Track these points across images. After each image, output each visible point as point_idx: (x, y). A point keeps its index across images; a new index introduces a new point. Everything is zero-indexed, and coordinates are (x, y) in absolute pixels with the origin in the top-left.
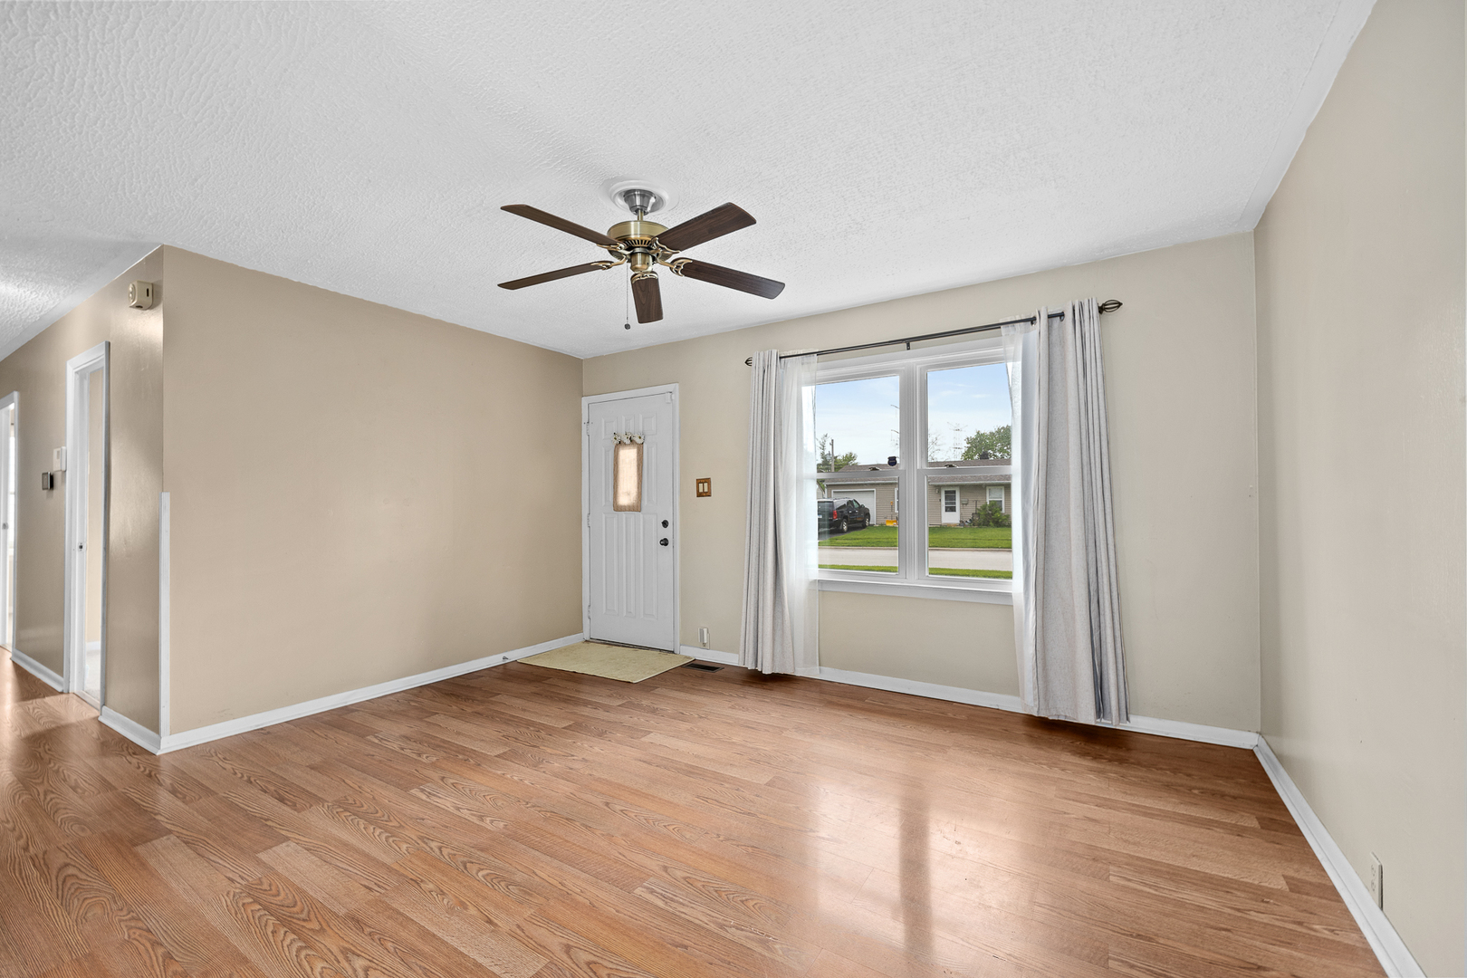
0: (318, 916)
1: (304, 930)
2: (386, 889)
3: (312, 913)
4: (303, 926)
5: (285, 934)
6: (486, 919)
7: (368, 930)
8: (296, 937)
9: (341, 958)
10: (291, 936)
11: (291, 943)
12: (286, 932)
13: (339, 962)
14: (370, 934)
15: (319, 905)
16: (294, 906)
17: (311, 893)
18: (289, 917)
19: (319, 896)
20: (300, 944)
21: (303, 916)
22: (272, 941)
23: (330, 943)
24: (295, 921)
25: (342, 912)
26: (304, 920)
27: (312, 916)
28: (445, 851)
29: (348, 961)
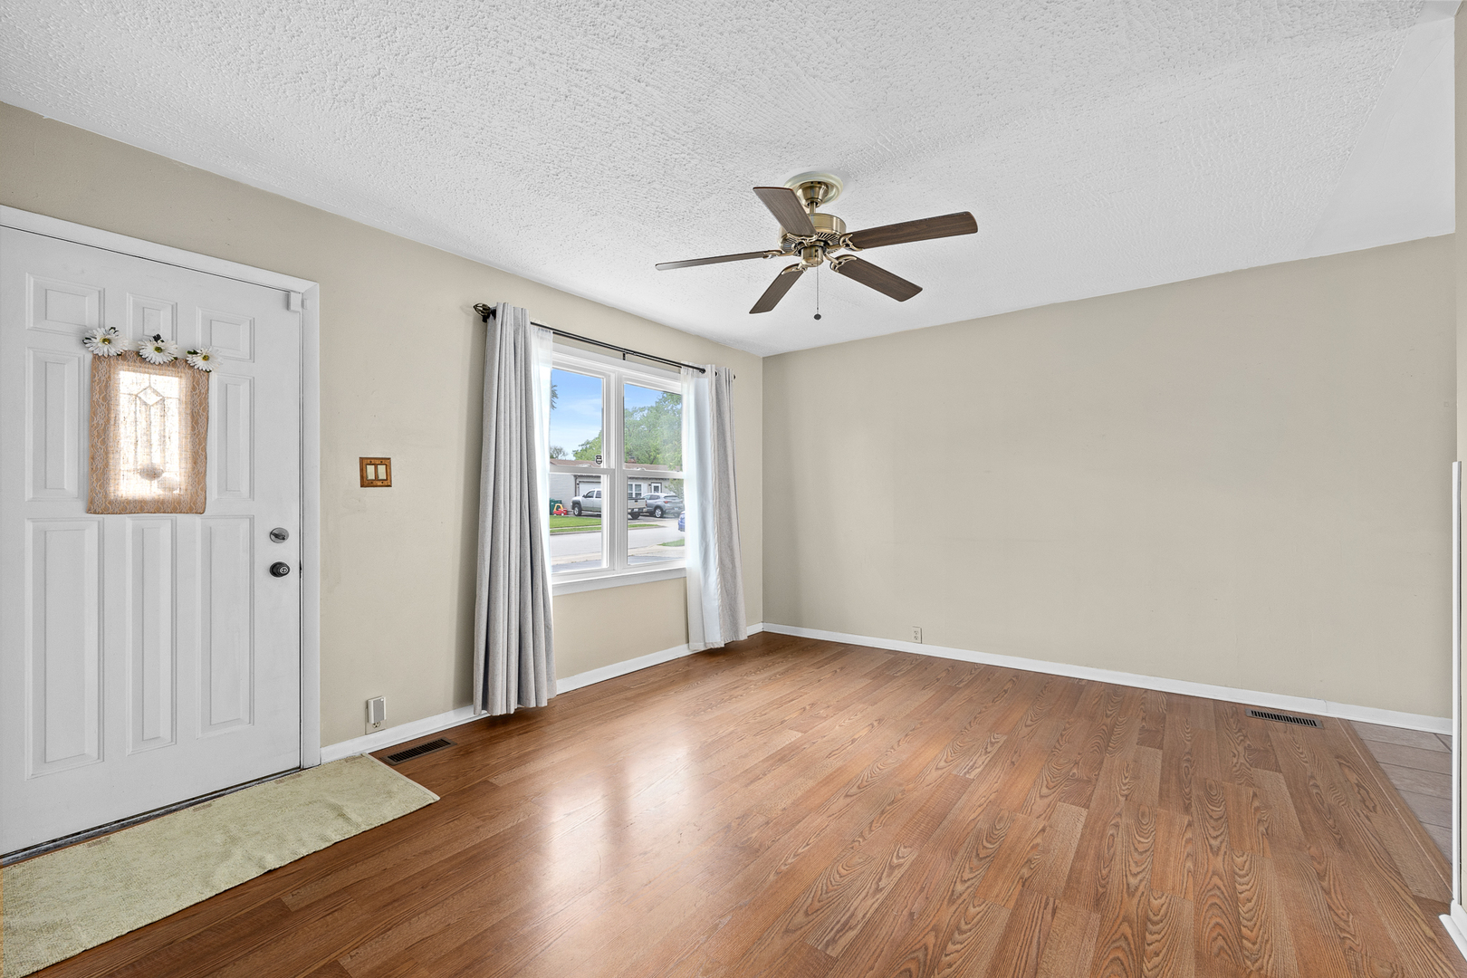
0: (1114, 932)
1: (1136, 933)
2: (1048, 898)
3: (1114, 938)
4: (1133, 935)
5: (1151, 944)
6: (1041, 834)
7: (1101, 890)
8: (1147, 934)
9: (1139, 893)
10: (1149, 938)
11: (1155, 933)
12: (1149, 945)
13: (1143, 893)
14: (1104, 887)
15: (1101, 939)
16: (1118, 958)
17: (1092, 955)
18: (1132, 954)
19: (1090, 947)
20: (1151, 926)
21: (1123, 943)
22: (1165, 949)
23: (1132, 906)
24: (1133, 946)
25: (1096, 917)
26: (1126, 939)
27: (1117, 936)
28: (967, 875)
29: (1137, 888)
